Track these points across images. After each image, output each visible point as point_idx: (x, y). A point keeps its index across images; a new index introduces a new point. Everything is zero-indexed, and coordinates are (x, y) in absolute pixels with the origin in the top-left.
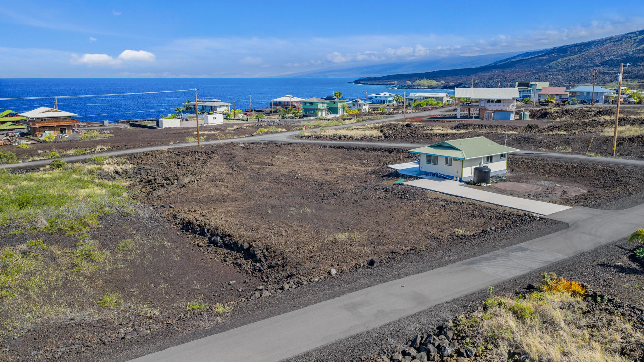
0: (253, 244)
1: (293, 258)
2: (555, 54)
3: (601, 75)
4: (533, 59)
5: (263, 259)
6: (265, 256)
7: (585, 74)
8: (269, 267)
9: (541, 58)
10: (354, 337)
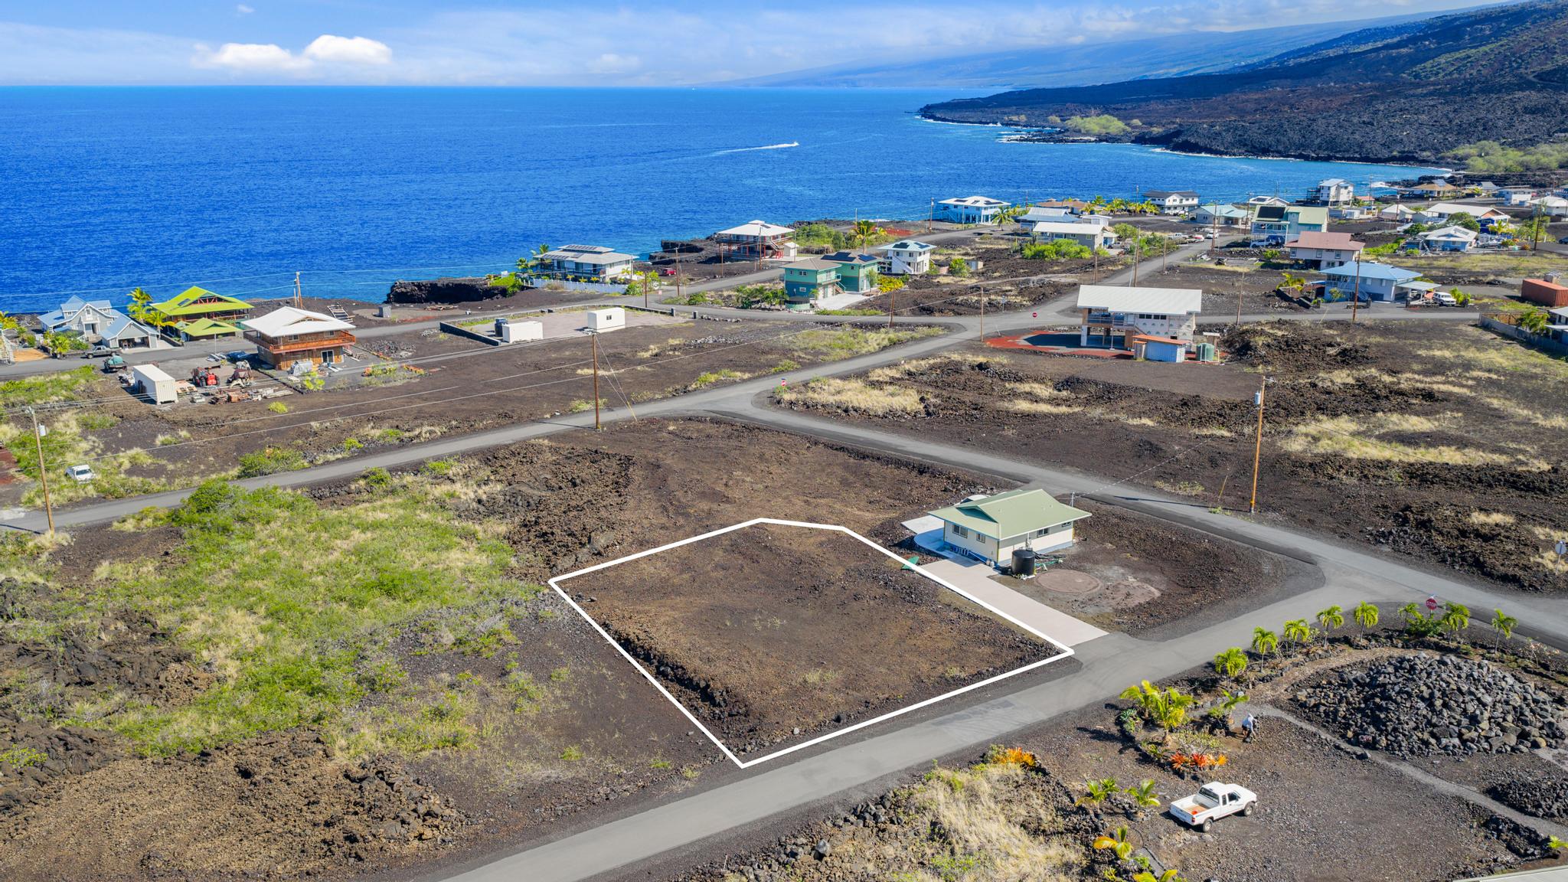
0: (711, 683)
1: (756, 706)
2: (1431, 42)
3: (1527, 117)
4: (1374, 55)
5: (722, 704)
6: (724, 700)
7: (1489, 111)
8: (730, 715)
9: (1394, 52)
10: (806, 804)
